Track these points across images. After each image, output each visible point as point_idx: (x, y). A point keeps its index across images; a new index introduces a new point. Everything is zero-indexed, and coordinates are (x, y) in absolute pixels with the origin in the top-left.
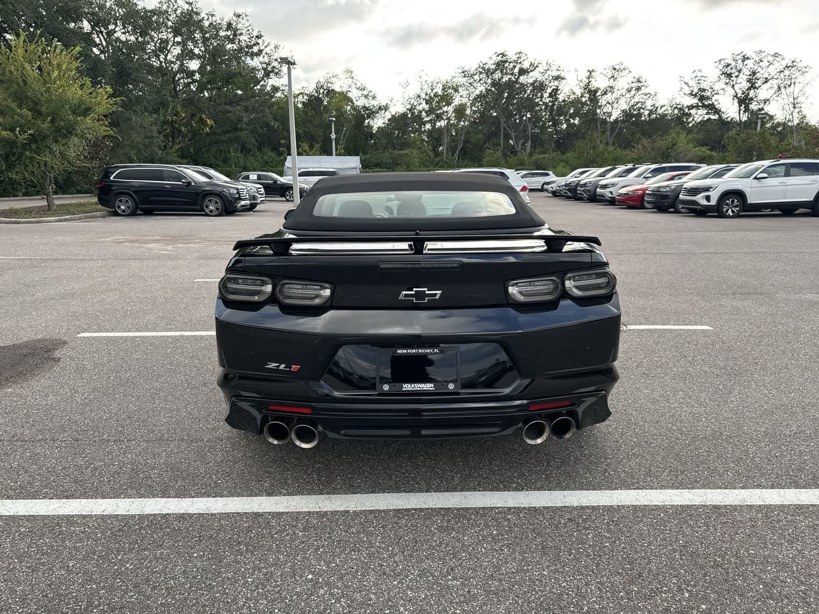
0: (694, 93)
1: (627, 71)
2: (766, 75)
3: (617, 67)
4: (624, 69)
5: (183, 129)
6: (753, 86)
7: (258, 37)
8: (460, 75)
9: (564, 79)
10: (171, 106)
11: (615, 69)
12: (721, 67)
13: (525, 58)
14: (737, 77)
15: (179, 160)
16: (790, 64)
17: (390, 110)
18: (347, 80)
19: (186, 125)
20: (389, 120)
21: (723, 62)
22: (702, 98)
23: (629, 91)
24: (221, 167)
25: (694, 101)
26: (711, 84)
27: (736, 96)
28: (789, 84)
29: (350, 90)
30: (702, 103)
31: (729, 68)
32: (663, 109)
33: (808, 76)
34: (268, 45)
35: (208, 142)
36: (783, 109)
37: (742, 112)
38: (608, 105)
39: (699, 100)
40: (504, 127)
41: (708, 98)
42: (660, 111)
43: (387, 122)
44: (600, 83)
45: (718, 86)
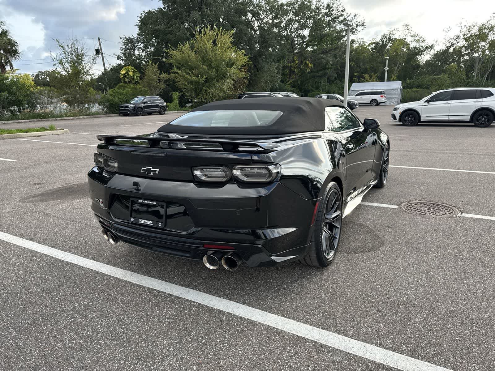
5: (296, 70)
7: (342, 11)
10: (287, 57)
15: (290, 89)
17: (435, 48)
18: (404, 31)
19: (297, 68)
24: (314, 92)
29: (406, 37)
34: (350, 15)
35: (308, 77)
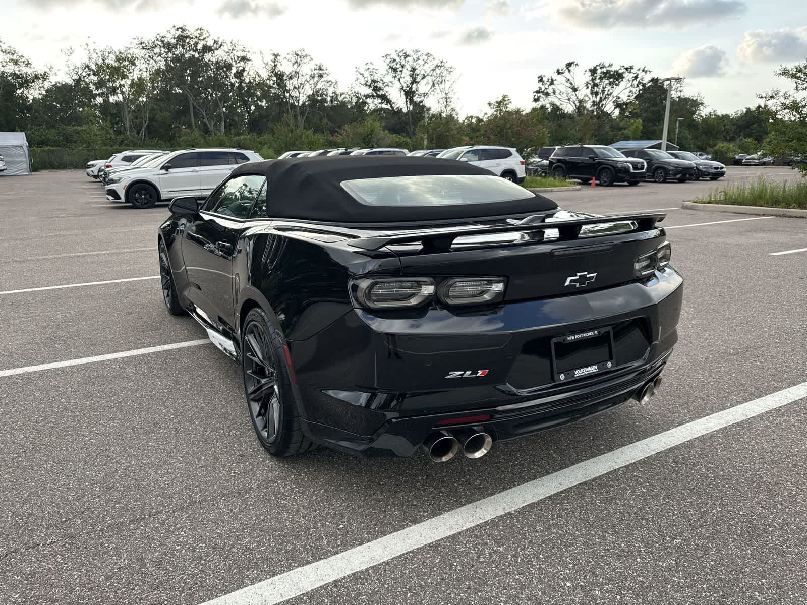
0: (369, 84)
1: (308, 58)
2: (423, 72)
3: (299, 53)
4: (306, 56)
6: (414, 81)
8: (137, 46)
9: (249, 60)
11: (297, 55)
12: (388, 61)
13: (208, 35)
14: (401, 71)
16: (440, 64)
17: (51, 79)
20: (47, 91)
21: (389, 57)
22: (376, 89)
23: (312, 77)
25: (369, 91)
26: (382, 76)
27: (402, 88)
28: (441, 81)
30: (376, 93)
31: (395, 63)
32: (343, 96)
33: (454, 75)
36: (439, 102)
37: (408, 103)
38: (295, 90)
39: (373, 90)
40: (193, 106)
41: (380, 89)
42: (341, 99)
43: (44, 93)
44: (286, 67)
45: (388, 79)
